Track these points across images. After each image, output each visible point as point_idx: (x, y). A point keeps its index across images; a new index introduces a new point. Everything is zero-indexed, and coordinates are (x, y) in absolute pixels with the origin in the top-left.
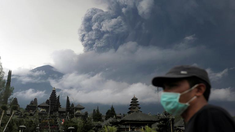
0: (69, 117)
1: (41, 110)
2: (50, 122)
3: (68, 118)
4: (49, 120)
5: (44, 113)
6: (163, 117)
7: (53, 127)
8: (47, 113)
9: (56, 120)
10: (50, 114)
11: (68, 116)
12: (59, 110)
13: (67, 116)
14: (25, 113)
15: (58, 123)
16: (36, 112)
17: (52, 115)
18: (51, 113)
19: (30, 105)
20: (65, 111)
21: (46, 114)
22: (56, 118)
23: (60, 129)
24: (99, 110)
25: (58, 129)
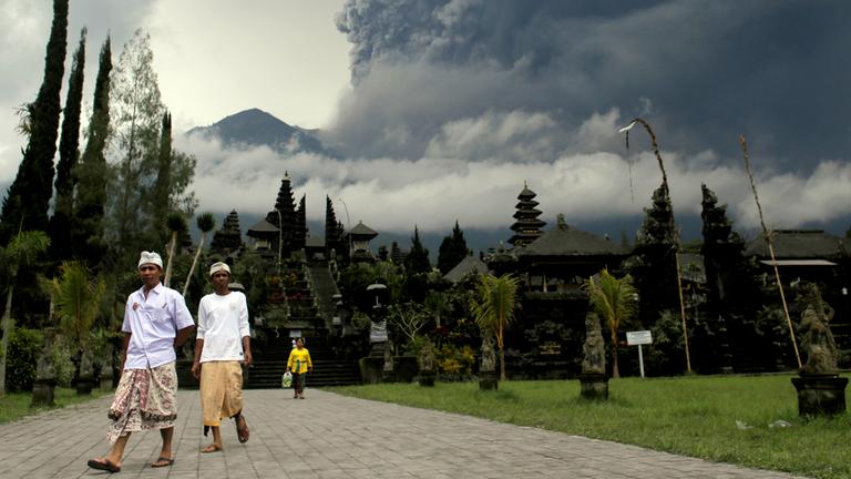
0: (335, 266)
1: (257, 245)
2: (286, 283)
3: (333, 268)
4: (282, 275)
5: (266, 252)
6: (643, 242)
7: (295, 297)
8: (273, 253)
9: (301, 276)
10: (283, 257)
11: (332, 261)
12: (307, 244)
13: (330, 260)
14: (212, 257)
15: (309, 286)
16: (243, 250)
17: (288, 260)
18: (286, 254)
19: (223, 232)
20: (323, 245)
21: (272, 257)
22: (300, 268)
23: (316, 304)
24: (421, 240)
25: (310, 302)
